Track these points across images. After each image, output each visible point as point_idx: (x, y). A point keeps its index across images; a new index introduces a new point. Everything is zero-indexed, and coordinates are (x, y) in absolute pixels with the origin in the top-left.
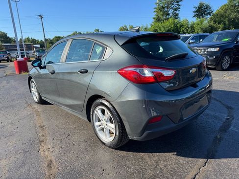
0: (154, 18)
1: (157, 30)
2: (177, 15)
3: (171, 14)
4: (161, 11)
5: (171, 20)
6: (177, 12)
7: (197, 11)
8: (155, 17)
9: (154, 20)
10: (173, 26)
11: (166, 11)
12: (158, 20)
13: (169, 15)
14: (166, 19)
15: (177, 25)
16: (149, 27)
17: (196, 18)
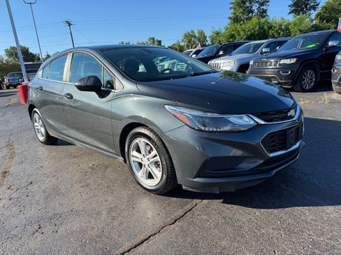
0: (230, 18)
1: (234, 35)
2: (265, 11)
3: (256, 11)
4: (241, 7)
5: (255, 20)
6: (265, 7)
7: (295, 5)
8: (232, 16)
9: (230, 21)
10: (257, 28)
11: (248, 7)
12: (236, 20)
13: (252, 12)
14: (247, 19)
15: (263, 27)
16: (223, 31)
17: (293, 15)
